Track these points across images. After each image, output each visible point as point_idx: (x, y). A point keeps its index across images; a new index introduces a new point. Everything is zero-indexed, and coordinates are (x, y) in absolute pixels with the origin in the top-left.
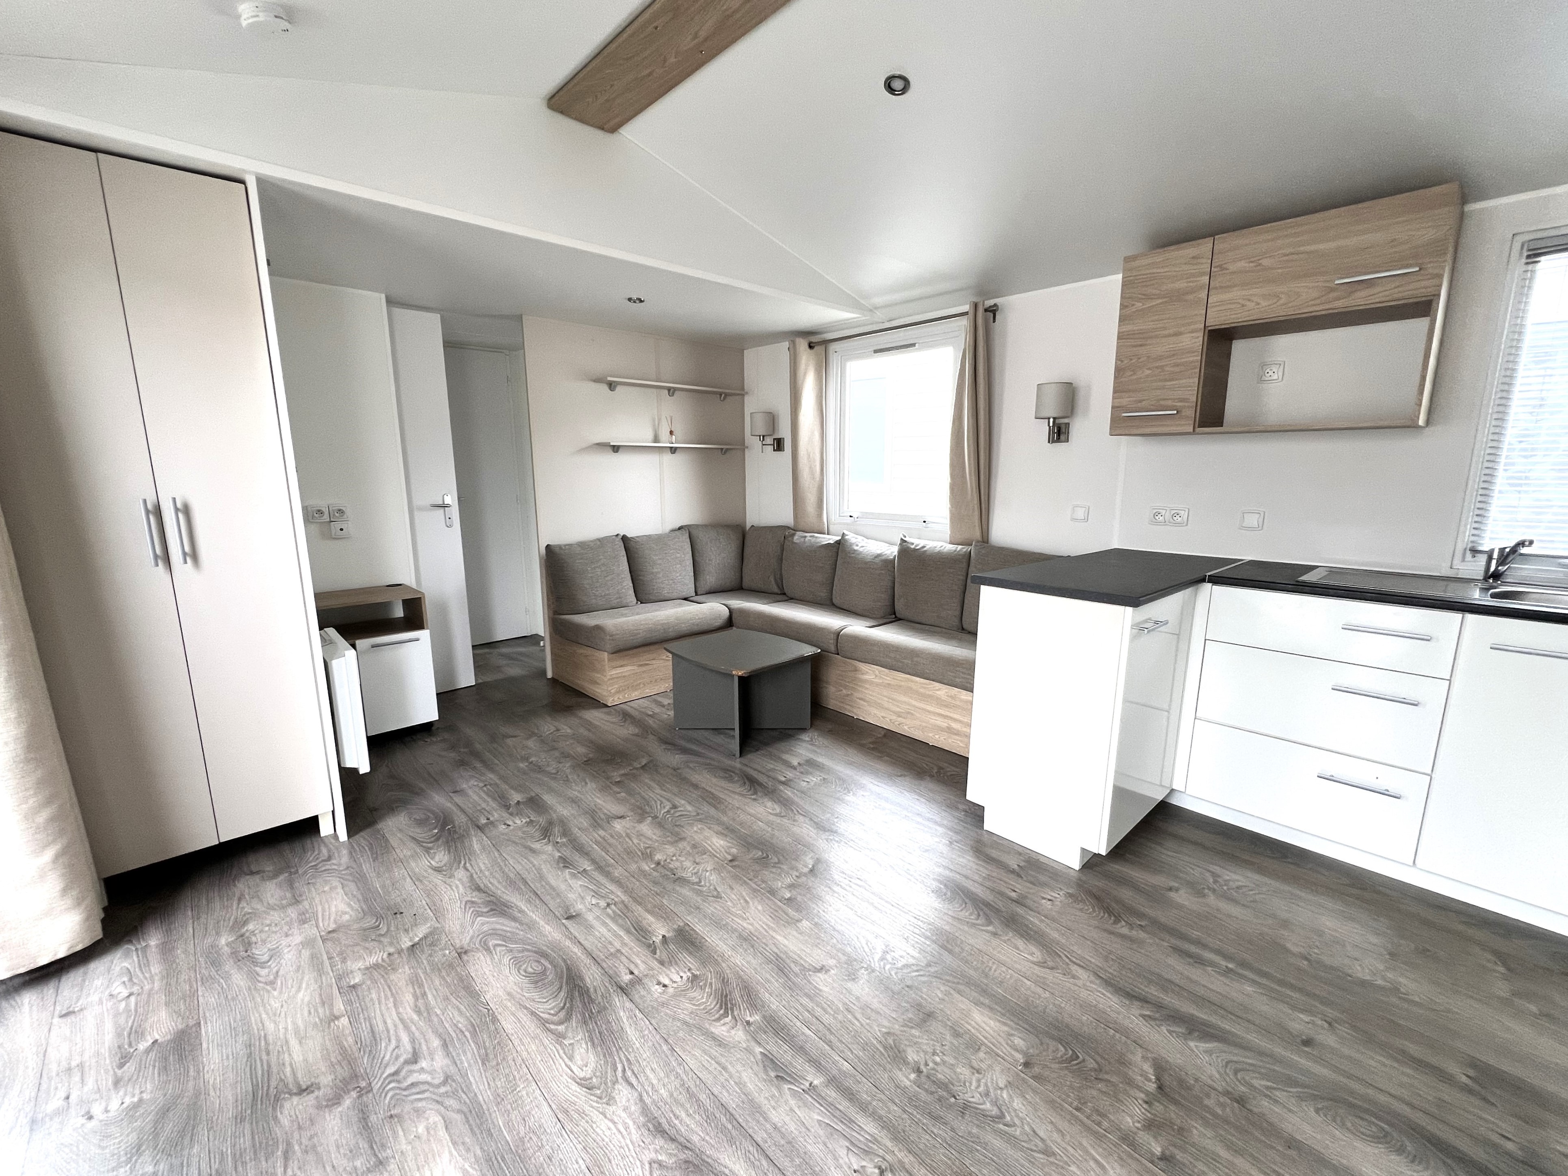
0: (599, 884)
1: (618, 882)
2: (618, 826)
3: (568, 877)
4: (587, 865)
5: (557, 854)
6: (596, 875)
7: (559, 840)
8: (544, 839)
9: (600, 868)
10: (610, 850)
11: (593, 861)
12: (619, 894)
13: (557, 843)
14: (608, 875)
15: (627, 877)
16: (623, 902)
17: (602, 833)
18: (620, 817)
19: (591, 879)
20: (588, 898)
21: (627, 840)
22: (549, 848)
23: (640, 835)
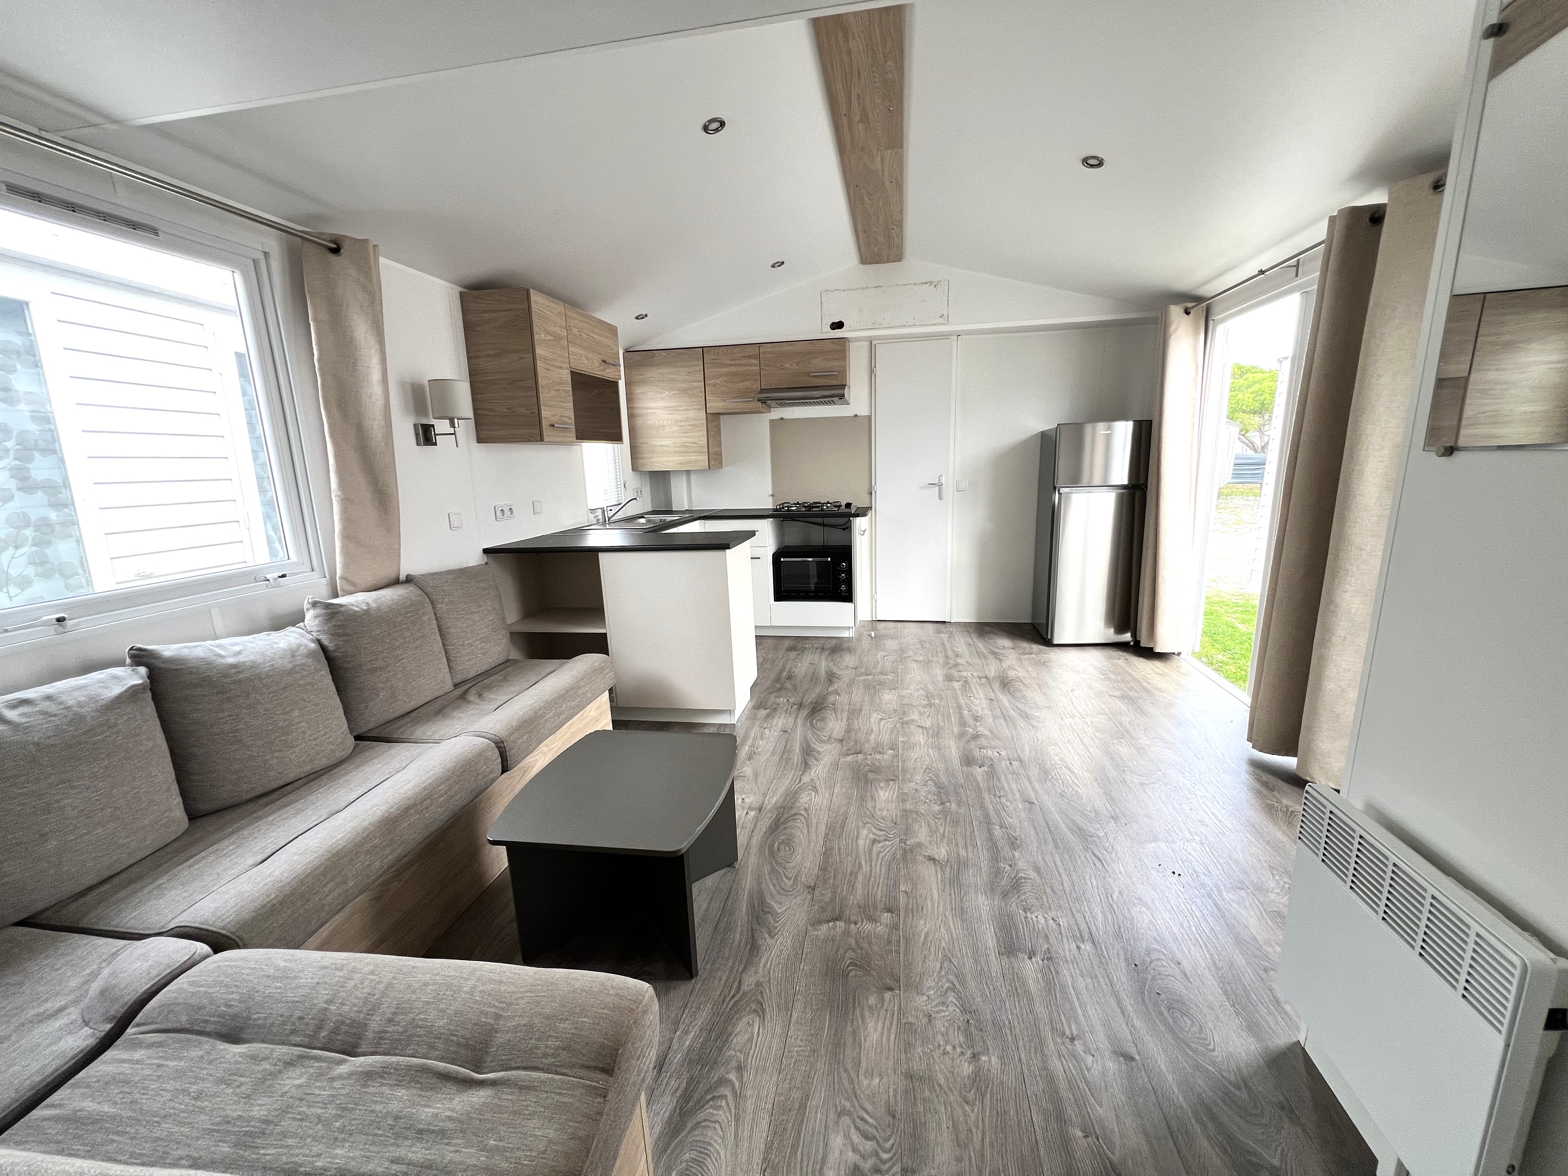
0: (997, 812)
1: (982, 806)
2: (942, 852)
3: (1018, 830)
4: (997, 831)
5: (1016, 854)
6: (994, 818)
7: (1008, 868)
8: (1021, 878)
9: (989, 823)
10: (968, 833)
11: (990, 831)
12: (988, 800)
13: (1011, 866)
14: (987, 816)
15: (973, 806)
16: (989, 794)
17: (963, 853)
18: (934, 860)
19: (1000, 818)
20: (1011, 807)
21: (947, 834)
22: (1021, 864)
23: (932, 832)
